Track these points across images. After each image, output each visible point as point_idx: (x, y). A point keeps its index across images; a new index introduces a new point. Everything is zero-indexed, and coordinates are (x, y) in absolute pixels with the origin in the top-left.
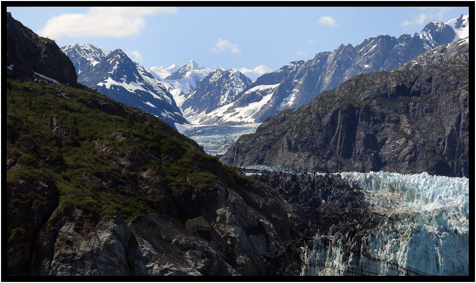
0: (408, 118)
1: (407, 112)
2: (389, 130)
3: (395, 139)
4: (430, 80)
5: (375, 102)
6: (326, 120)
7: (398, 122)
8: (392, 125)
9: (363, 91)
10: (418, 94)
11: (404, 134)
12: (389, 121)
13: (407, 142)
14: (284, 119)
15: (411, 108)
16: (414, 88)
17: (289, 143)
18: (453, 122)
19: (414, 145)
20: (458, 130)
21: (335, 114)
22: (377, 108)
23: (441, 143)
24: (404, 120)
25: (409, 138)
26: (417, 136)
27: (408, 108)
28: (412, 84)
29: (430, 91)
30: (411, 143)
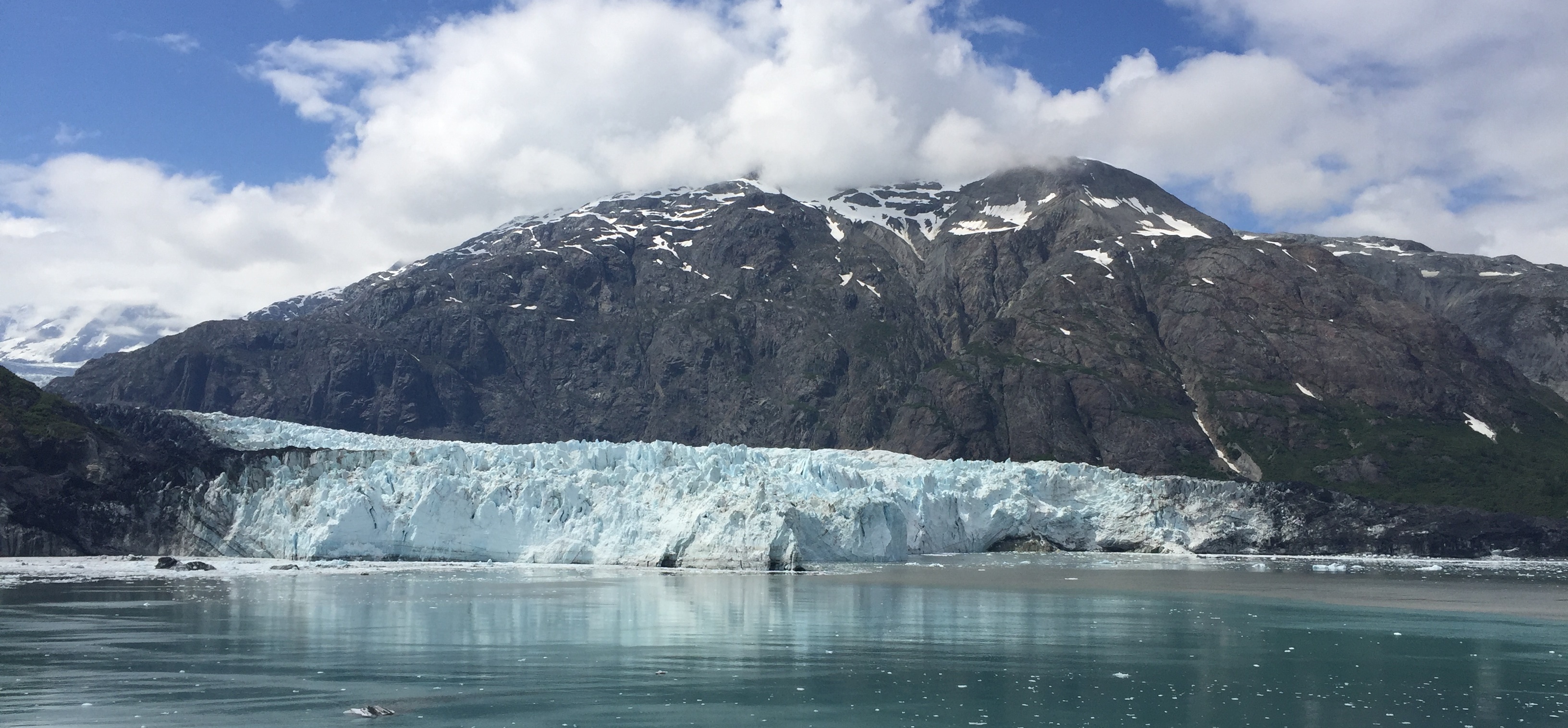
0: (269, 372)
1: (268, 365)
2: (245, 382)
3: (251, 393)
4: (295, 334)
5: (230, 352)
6: (169, 368)
7: (256, 375)
8: (249, 379)
9: (216, 338)
10: (281, 347)
11: (264, 390)
12: (246, 374)
13: (266, 398)
14: (112, 363)
15: (273, 362)
16: (277, 340)
17: (121, 390)
18: (322, 380)
19: (275, 402)
20: (326, 389)
21: (182, 361)
22: (233, 359)
23: (305, 402)
24: (264, 373)
25: (268, 394)
26: (279, 392)
27: (269, 362)
28: (276, 336)
29: (294, 346)
30: (271, 399)
